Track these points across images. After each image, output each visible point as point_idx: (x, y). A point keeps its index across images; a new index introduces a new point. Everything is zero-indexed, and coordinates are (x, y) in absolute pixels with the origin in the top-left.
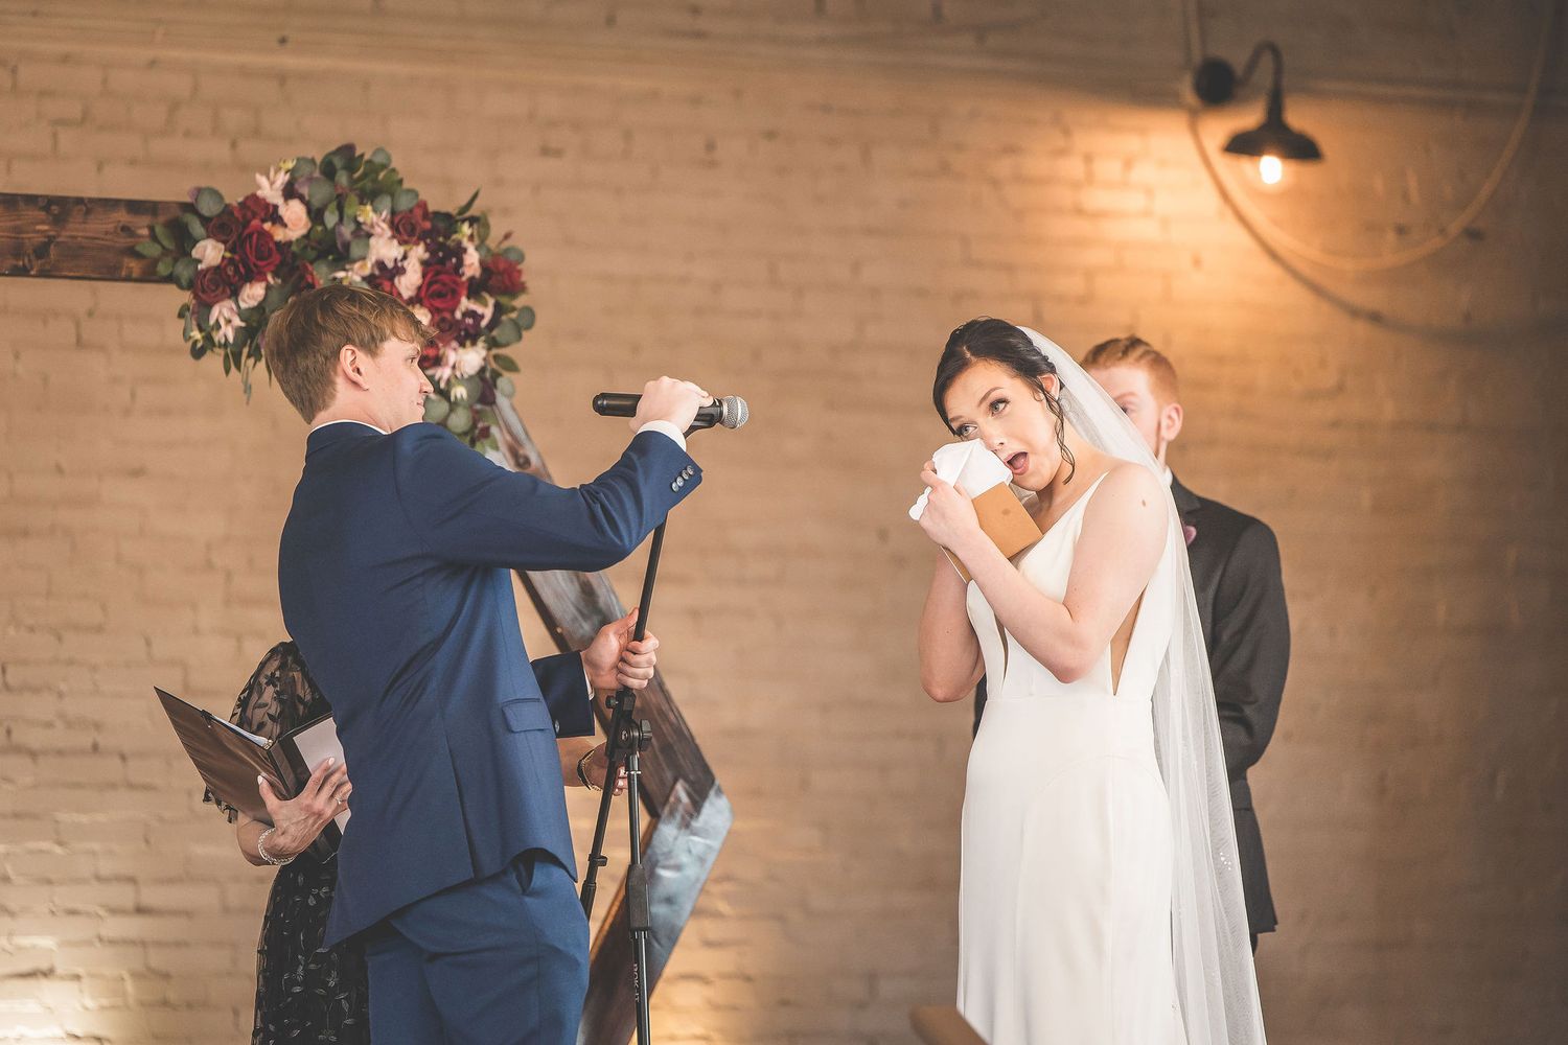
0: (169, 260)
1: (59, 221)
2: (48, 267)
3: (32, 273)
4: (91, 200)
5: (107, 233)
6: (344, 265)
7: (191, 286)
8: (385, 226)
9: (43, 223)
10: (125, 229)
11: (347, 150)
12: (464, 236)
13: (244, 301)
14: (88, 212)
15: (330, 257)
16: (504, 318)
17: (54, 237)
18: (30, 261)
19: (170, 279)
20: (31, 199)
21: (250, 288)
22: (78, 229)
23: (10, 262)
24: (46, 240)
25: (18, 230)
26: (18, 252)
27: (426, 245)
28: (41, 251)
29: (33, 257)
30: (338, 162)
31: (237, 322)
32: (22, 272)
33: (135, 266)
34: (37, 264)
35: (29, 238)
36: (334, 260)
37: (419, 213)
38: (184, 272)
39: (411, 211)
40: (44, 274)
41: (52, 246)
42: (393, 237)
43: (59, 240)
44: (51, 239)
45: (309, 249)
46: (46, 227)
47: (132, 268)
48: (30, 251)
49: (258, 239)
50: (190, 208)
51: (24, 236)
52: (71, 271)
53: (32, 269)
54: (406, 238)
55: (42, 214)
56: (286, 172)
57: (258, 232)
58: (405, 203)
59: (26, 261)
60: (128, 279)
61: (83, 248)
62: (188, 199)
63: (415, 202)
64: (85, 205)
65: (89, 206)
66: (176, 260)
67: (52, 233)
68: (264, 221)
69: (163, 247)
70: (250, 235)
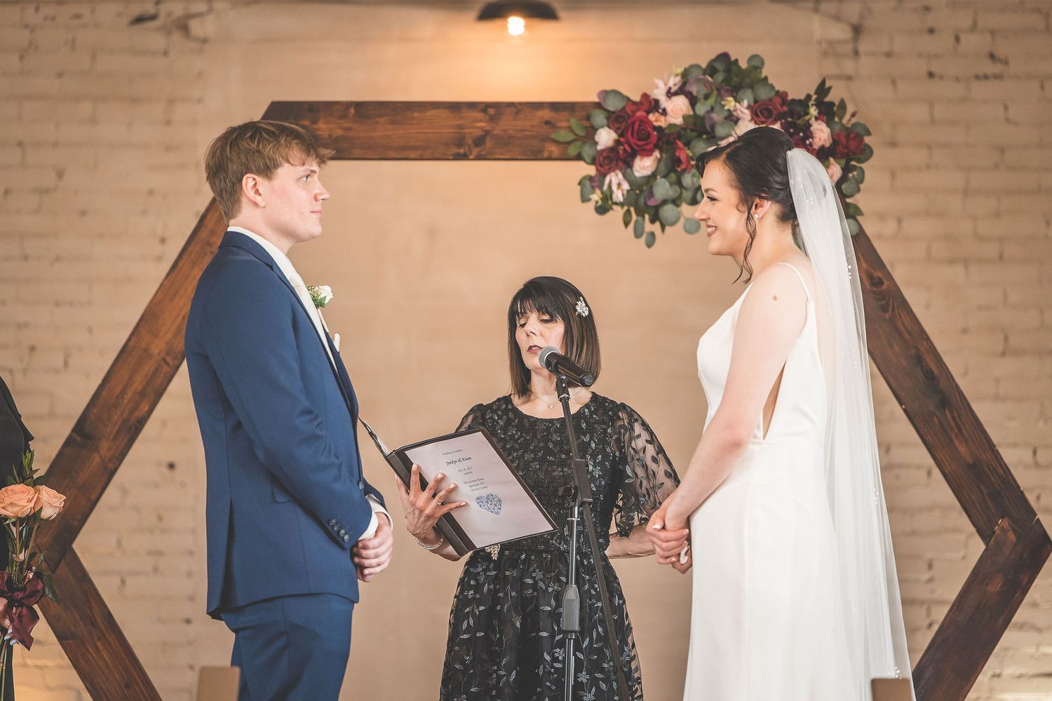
0: (578, 144)
1: (492, 119)
2: (483, 153)
3: (471, 157)
4: (521, 104)
5: (532, 126)
6: (716, 142)
7: (593, 162)
8: (747, 112)
9: (481, 121)
10: (547, 123)
11: (724, 57)
12: (812, 116)
13: (637, 171)
14: (518, 112)
15: (704, 136)
16: (850, 175)
17: (490, 131)
18: (469, 148)
19: (579, 157)
20: (472, 106)
21: (641, 160)
22: (507, 125)
23: (456, 150)
24: (483, 133)
25: (461, 127)
26: (460, 142)
27: (782, 124)
28: (479, 142)
29: (472, 146)
30: (719, 66)
31: (626, 186)
32: (464, 157)
33: (554, 150)
34: (475, 151)
35: (471, 133)
36: (707, 139)
37: (778, 100)
38: (588, 151)
39: (771, 100)
40: (479, 158)
41: (488, 138)
42: (752, 119)
43: (496, 132)
44: (487, 132)
45: (688, 131)
46: (482, 124)
47: (552, 151)
48: (470, 142)
49: (640, 125)
50: (598, 106)
51: (467, 131)
52: (501, 154)
53: (471, 153)
54: (763, 119)
55: (481, 115)
56: (677, 75)
57: (641, 121)
58: (764, 94)
59: (467, 148)
60: (549, 159)
61: (513, 137)
62: (596, 100)
63: (773, 93)
64: (516, 107)
65: (520, 107)
66: (584, 143)
67: (488, 128)
68: (648, 112)
69: (576, 135)
70: (633, 123)
